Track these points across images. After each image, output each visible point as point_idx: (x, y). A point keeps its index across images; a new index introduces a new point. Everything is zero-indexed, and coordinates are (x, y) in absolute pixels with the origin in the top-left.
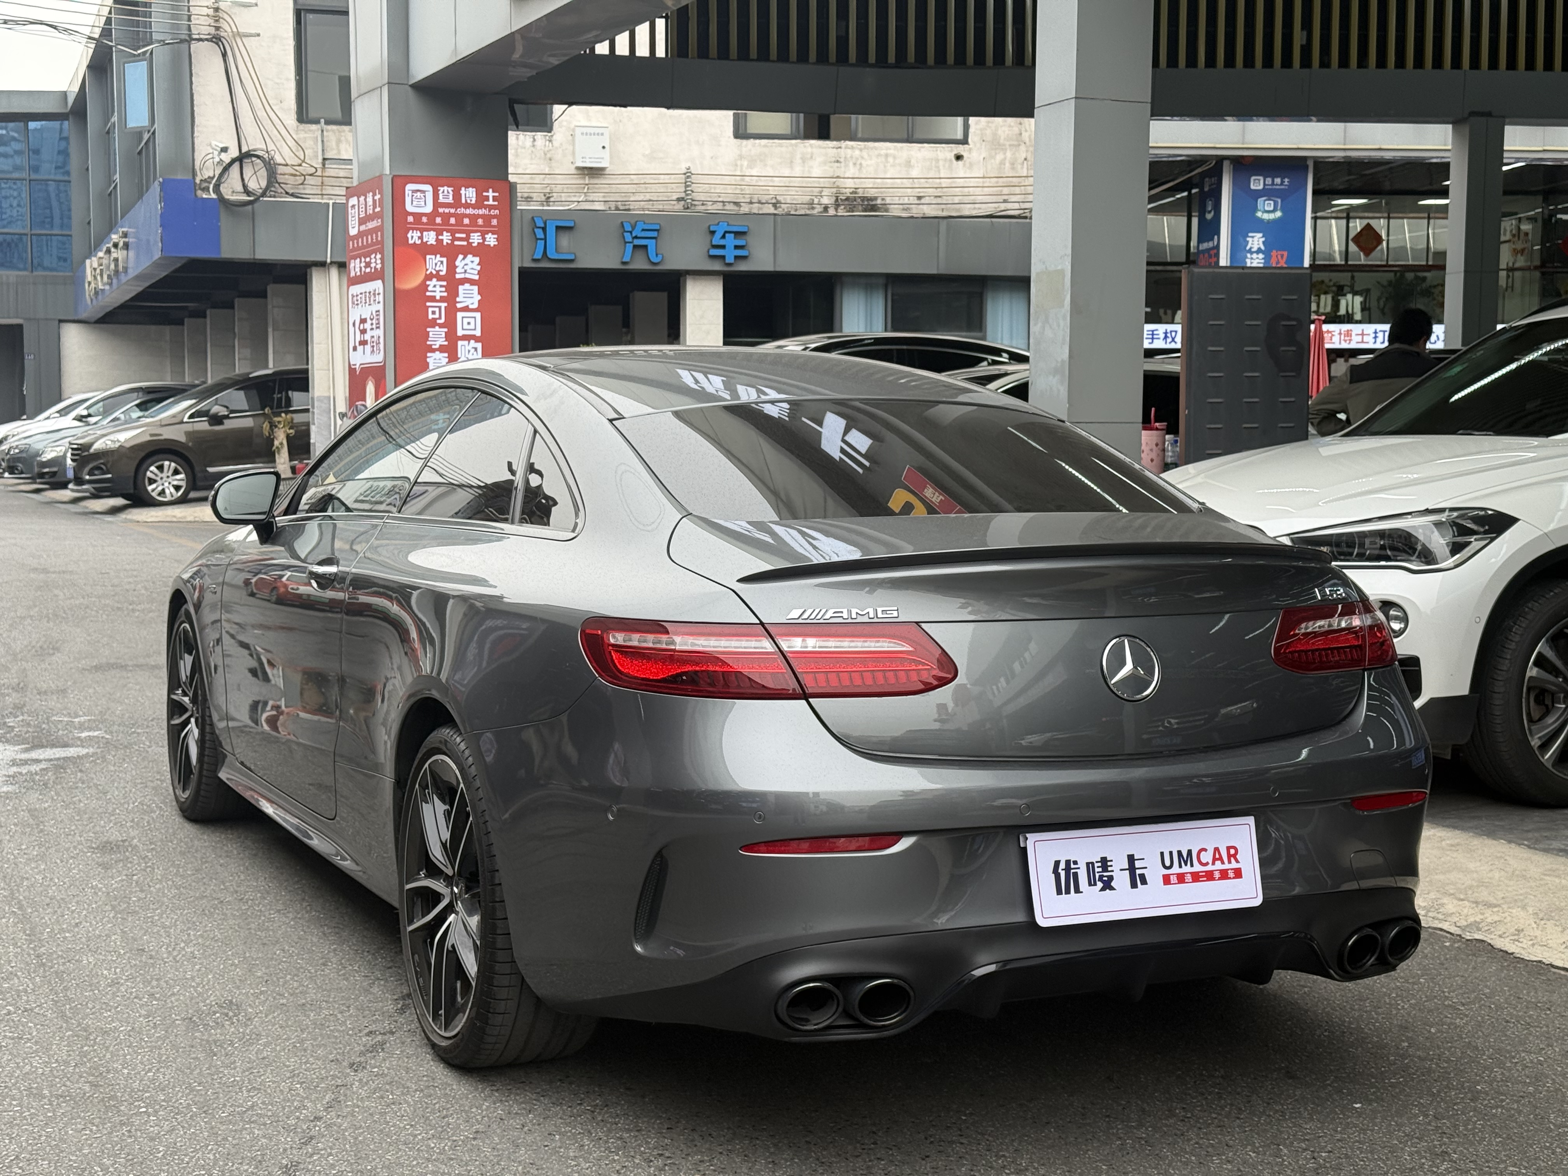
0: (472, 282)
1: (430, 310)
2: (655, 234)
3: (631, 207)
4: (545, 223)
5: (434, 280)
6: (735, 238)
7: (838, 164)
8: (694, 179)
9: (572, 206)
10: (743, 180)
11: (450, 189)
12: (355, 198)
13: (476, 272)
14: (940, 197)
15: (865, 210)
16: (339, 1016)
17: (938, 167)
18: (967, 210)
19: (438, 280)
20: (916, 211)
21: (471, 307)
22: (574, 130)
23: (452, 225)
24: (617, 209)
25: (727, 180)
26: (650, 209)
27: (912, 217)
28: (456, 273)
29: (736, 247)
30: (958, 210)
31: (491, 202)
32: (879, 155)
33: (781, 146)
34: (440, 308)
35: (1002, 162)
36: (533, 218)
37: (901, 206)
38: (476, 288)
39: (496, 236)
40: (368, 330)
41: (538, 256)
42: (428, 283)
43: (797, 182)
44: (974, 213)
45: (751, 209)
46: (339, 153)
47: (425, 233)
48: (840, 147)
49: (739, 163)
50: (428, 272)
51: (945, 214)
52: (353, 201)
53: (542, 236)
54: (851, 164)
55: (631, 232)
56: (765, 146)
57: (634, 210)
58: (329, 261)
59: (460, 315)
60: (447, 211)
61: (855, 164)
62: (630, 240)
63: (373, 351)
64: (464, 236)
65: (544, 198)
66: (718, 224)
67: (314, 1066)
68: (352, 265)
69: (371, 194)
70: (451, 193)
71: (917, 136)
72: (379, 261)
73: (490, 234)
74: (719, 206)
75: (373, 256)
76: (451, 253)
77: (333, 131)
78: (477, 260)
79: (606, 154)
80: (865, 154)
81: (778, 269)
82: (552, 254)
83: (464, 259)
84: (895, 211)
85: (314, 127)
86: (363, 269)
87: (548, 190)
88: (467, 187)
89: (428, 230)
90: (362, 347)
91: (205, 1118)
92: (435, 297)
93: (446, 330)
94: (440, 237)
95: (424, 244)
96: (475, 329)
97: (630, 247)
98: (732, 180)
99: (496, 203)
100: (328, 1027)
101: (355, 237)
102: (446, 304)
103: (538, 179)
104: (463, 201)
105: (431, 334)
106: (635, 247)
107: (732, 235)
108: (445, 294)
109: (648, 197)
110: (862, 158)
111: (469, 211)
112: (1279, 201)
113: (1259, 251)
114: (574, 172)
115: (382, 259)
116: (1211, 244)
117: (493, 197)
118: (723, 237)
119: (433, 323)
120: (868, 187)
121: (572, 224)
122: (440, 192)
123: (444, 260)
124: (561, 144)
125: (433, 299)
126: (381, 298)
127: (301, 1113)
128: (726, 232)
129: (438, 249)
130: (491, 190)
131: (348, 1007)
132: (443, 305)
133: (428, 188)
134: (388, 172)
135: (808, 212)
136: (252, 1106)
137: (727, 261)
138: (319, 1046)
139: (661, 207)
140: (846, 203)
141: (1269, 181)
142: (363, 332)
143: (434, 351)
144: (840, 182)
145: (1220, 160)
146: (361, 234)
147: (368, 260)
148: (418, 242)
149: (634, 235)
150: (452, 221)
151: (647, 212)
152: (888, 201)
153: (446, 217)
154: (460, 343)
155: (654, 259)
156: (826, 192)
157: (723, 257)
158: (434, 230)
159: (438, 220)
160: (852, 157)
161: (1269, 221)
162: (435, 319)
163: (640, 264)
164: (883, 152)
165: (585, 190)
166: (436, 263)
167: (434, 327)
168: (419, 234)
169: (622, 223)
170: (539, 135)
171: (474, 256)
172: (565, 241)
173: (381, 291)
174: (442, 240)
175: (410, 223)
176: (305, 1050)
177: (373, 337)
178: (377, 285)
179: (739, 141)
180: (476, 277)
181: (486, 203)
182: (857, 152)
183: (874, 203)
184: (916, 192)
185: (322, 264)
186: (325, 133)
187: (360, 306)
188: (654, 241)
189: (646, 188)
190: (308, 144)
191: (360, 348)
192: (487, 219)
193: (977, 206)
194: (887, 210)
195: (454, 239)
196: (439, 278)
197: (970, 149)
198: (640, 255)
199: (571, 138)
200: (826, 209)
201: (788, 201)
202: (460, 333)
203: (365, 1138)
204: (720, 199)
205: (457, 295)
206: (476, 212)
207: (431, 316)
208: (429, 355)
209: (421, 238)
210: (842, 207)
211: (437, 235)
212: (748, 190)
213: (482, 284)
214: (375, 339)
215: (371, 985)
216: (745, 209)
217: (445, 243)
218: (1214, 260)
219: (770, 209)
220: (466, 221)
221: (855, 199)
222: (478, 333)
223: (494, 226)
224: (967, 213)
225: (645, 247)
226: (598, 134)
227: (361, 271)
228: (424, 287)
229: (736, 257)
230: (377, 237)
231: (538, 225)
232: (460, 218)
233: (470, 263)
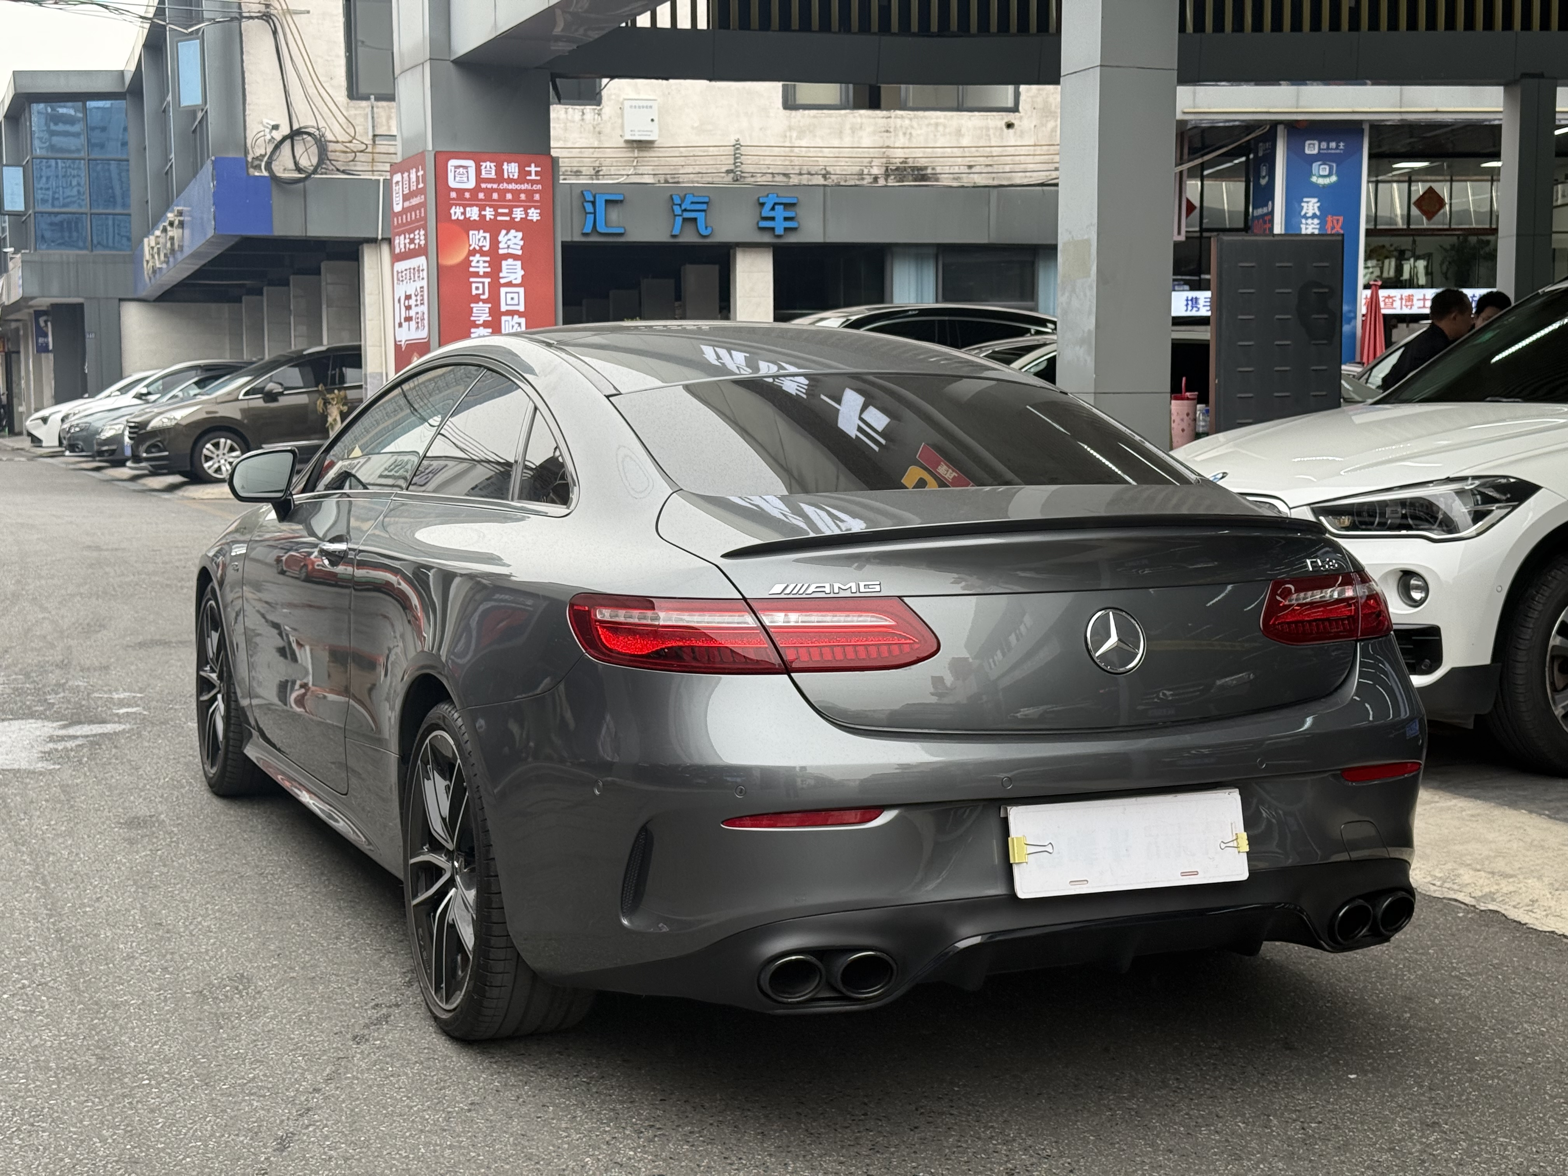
0: (515, 257)
1: (474, 286)
2: (704, 207)
3: (681, 180)
4: (595, 197)
5: (478, 255)
6: (785, 209)
7: (886, 134)
8: (743, 150)
9: (622, 180)
10: (792, 151)
11: (492, 165)
12: (399, 174)
13: (519, 247)
14: (990, 165)
15: (915, 180)
16: (347, 989)
17: (989, 136)
18: (1018, 179)
19: (481, 256)
20: (967, 180)
21: (514, 282)
22: (622, 104)
23: (495, 200)
24: (666, 182)
25: (776, 151)
26: (699, 182)
27: (963, 187)
28: (499, 248)
29: (786, 219)
30: (1009, 179)
31: (533, 177)
32: (929, 125)
33: (830, 116)
34: (483, 283)
35: (1053, 130)
36: (582, 192)
37: (951, 176)
38: (519, 263)
39: (538, 211)
40: (413, 307)
41: (588, 229)
42: (471, 258)
43: (846, 152)
44: (1025, 181)
45: (800, 180)
46: (389, 128)
47: (468, 209)
48: (890, 117)
49: (788, 134)
50: (471, 248)
51: (996, 183)
52: (397, 177)
53: (592, 210)
54: (901, 134)
55: (680, 205)
56: (815, 117)
57: (683, 182)
58: (380, 237)
59: (503, 290)
60: (489, 186)
61: (905, 134)
62: (680, 213)
63: (418, 328)
64: (506, 211)
65: (593, 172)
66: (767, 196)
67: (318, 1039)
68: (397, 241)
69: (414, 170)
70: (494, 168)
71: (969, 104)
72: (422, 238)
73: (533, 210)
74: (769, 178)
75: (417, 232)
76: (493, 228)
77: (383, 107)
78: (520, 235)
79: (655, 127)
80: (915, 124)
81: (828, 240)
82: (601, 228)
83: (507, 234)
84: (945, 181)
85: (364, 103)
86: (408, 245)
87: (597, 164)
88: (509, 162)
89: (471, 206)
90: (407, 323)
91: (206, 1089)
92: (478, 272)
93: (490, 305)
94: (483, 213)
95: (467, 220)
96: (518, 304)
97: (679, 220)
98: (781, 151)
99: (538, 178)
100: (335, 1000)
101: (400, 214)
102: (489, 280)
103: (587, 153)
104: (506, 176)
105: (474, 310)
106: (685, 220)
107: (782, 207)
108: (489, 270)
109: (697, 169)
110: (912, 127)
111: (512, 186)
112: (1334, 165)
113: (1314, 216)
114: (623, 145)
115: (426, 235)
116: (1265, 210)
117: (536, 172)
118: (773, 209)
119: (477, 299)
120: (919, 157)
121: (620, 198)
122: (483, 167)
123: (488, 235)
124: (610, 118)
125: (476, 274)
126: (425, 273)
127: (301, 1085)
128: (775, 204)
129: (481, 224)
130: (533, 165)
131: (357, 980)
132: (487, 281)
133: (471, 163)
134: (430, 148)
135: (858, 183)
136: (254, 1078)
137: (777, 232)
138: (325, 1019)
139: (710, 180)
140: (896, 172)
141: (1324, 145)
142: (408, 308)
143: (477, 326)
144: (890, 152)
145: (1275, 124)
146: (405, 211)
147: (412, 236)
148: (461, 218)
149: (683, 207)
150: (495, 196)
151: (696, 185)
152: (939, 170)
153: (489, 192)
154: (504, 318)
155: (703, 232)
156: (876, 162)
157: (773, 229)
158: (477, 205)
159: (481, 196)
160: (901, 127)
161: (1324, 186)
162: (478, 295)
163: (689, 237)
164: (933, 121)
165: (635, 164)
166: (479, 239)
167: (477, 303)
168: (462, 210)
169: (671, 196)
170: (588, 109)
171: (517, 231)
172: (614, 214)
173: (425, 267)
174: (485, 216)
175: (454, 199)
176: (311, 1023)
177: (417, 313)
178: (421, 261)
179: (788, 112)
180: (520, 253)
181: (528, 178)
182: (907, 122)
183: (924, 172)
184: (967, 161)
185: (373, 241)
186: (375, 109)
187: (405, 282)
188: (703, 213)
189: (695, 161)
190: (359, 121)
191: (405, 325)
192: (530, 194)
193: (1028, 174)
194: (937, 180)
195: (497, 214)
196: (483, 253)
197: (1021, 118)
198: (690, 227)
199: (619, 111)
200: (876, 179)
201: (838, 172)
202: (504, 308)
203: (361, 1110)
204: (770, 171)
205: (501, 271)
206: (518, 187)
207: (474, 292)
208: (473, 330)
209: (464, 213)
210: (892, 177)
211: (480, 211)
212: (797, 161)
213: (526, 259)
214: (420, 315)
215: (381, 959)
216: (795, 180)
217: (488, 219)
218: (1268, 226)
219: (820, 180)
220: (509, 196)
221: (905, 169)
222: (521, 308)
223: (537, 201)
224: (1018, 181)
225: (695, 220)
226: (647, 107)
227: (405, 247)
228: (467, 263)
229: (786, 229)
230: (420, 213)
231: (587, 199)
232: (502, 193)
233: (512, 238)
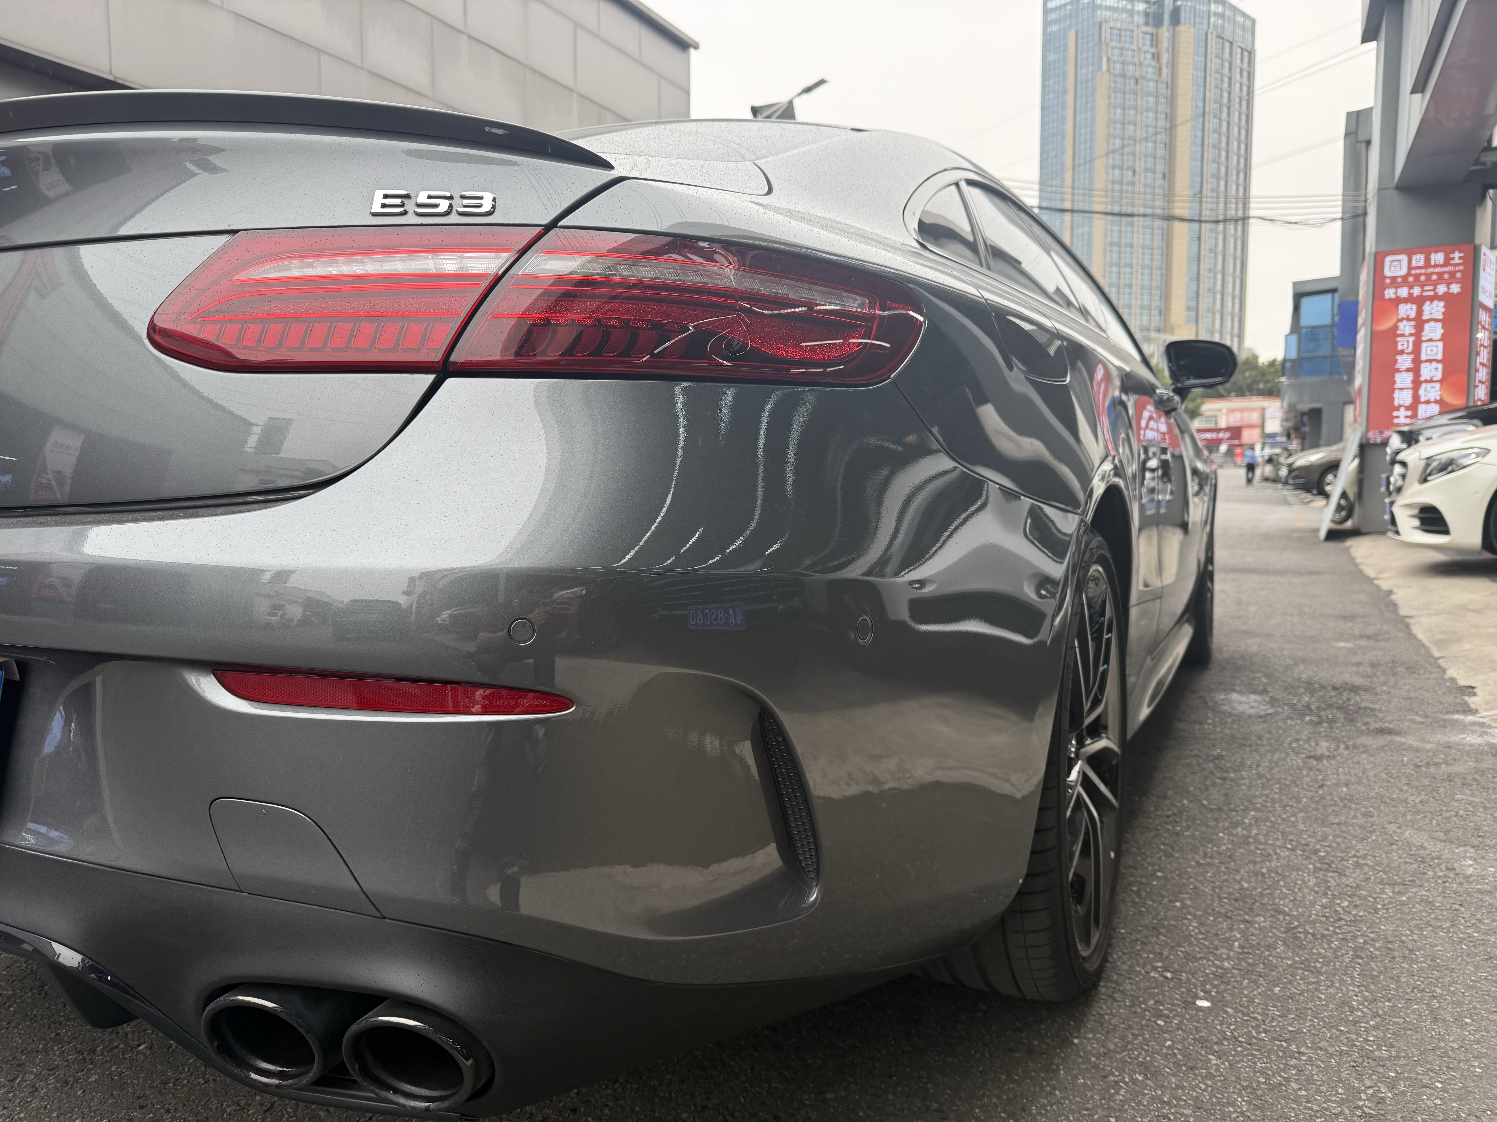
0: (1436, 320)
1: (1399, 344)
5: (1405, 322)
11: (1422, 256)
13: (1440, 313)
19: (1408, 321)
21: (1435, 338)
23: (1422, 281)
28: (1423, 315)
31: (1457, 261)
38: (1439, 325)
39: (1459, 285)
42: (1400, 324)
47: (1399, 290)
50: (1400, 317)
59: (1424, 345)
60: (1418, 271)
73: (1454, 285)
76: (1419, 302)
78: (1442, 304)
83: (1431, 304)
88: (1436, 252)
89: (1402, 287)
92: (1404, 334)
93: (1412, 356)
95: (1398, 297)
96: (1437, 354)
99: (1461, 261)
102: (1413, 338)
104: (1433, 263)
105: (1399, 360)
108: (1413, 331)
111: (1438, 270)
115: (1366, 312)
117: (1459, 257)
122: (1414, 259)
123: (1414, 307)
126: (1364, 339)
129: (1410, 299)
130: (1457, 252)
133: (1404, 258)
134: (1373, 250)
143: (1401, 372)
148: (1393, 296)
150: (1423, 278)
153: (1417, 277)
154: (1423, 365)
158: (1407, 286)
162: (1403, 350)
166: (1407, 310)
167: (1402, 355)
168: (1394, 291)
171: (1440, 301)
173: (1365, 334)
174: (1413, 293)
175: (1388, 284)
178: (1364, 330)
180: (1441, 317)
181: (1452, 262)
192: (1452, 274)
195: (1423, 291)
202: (1424, 357)
205: (1424, 331)
206: (1443, 269)
207: (1400, 348)
208: (1397, 375)
209: (1396, 293)
211: (1409, 290)
213: (1446, 321)
217: (1415, 295)
220: (1434, 277)
222: (1439, 357)
223: (1458, 278)
228: (1396, 327)
232: (1428, 276)
233: (1435, 307)
